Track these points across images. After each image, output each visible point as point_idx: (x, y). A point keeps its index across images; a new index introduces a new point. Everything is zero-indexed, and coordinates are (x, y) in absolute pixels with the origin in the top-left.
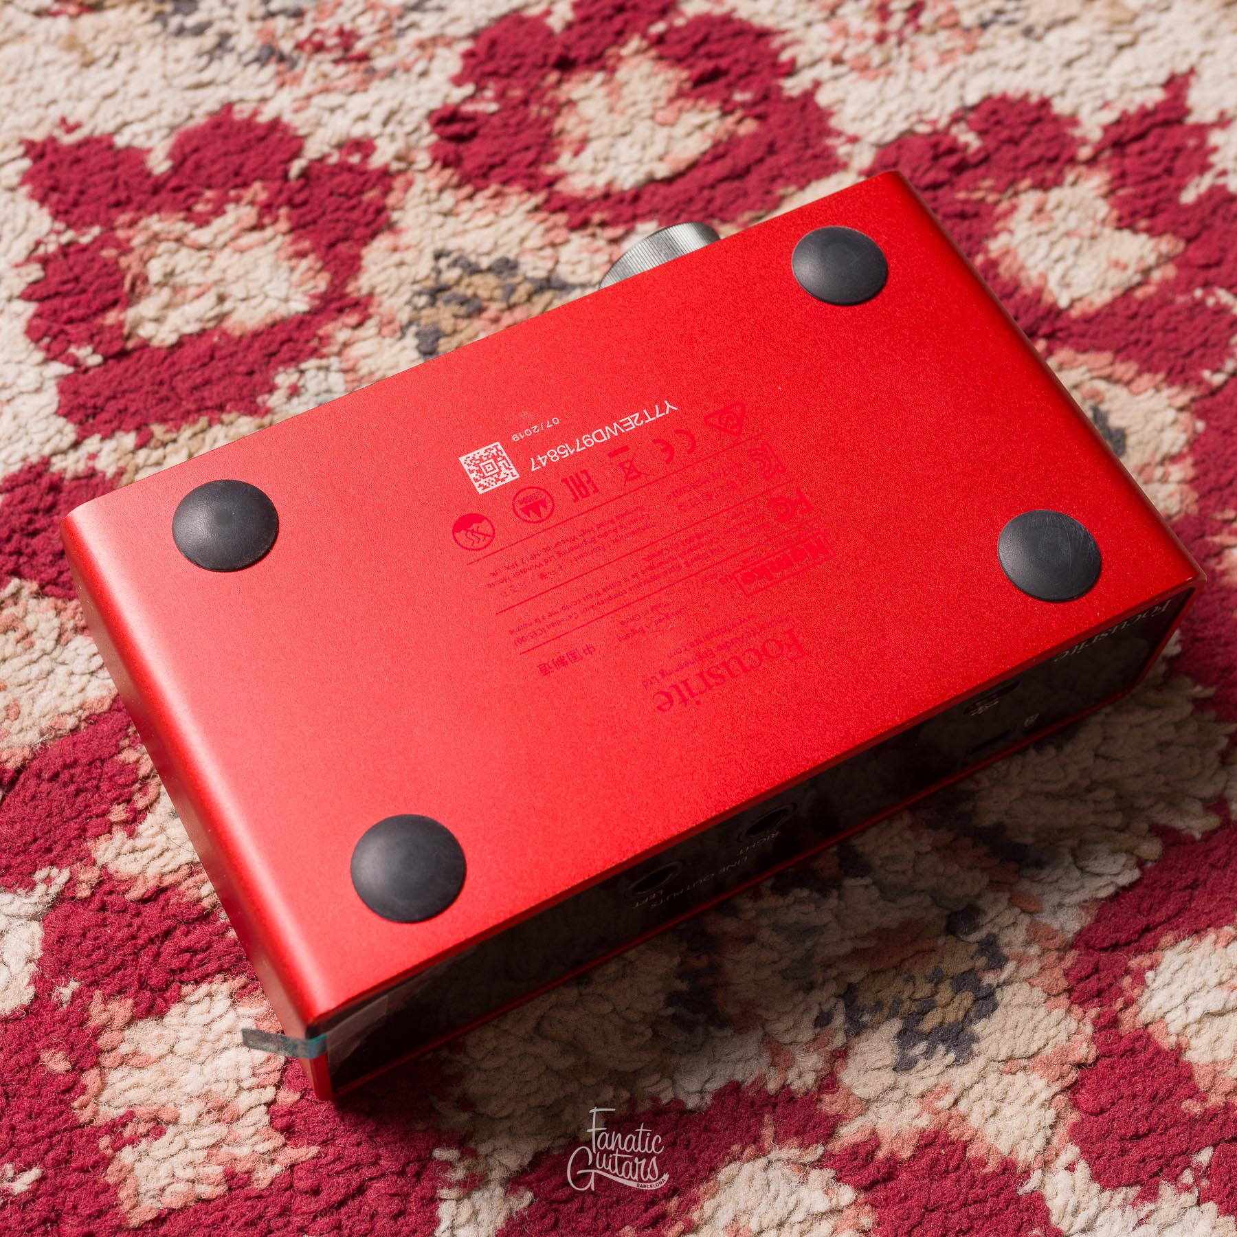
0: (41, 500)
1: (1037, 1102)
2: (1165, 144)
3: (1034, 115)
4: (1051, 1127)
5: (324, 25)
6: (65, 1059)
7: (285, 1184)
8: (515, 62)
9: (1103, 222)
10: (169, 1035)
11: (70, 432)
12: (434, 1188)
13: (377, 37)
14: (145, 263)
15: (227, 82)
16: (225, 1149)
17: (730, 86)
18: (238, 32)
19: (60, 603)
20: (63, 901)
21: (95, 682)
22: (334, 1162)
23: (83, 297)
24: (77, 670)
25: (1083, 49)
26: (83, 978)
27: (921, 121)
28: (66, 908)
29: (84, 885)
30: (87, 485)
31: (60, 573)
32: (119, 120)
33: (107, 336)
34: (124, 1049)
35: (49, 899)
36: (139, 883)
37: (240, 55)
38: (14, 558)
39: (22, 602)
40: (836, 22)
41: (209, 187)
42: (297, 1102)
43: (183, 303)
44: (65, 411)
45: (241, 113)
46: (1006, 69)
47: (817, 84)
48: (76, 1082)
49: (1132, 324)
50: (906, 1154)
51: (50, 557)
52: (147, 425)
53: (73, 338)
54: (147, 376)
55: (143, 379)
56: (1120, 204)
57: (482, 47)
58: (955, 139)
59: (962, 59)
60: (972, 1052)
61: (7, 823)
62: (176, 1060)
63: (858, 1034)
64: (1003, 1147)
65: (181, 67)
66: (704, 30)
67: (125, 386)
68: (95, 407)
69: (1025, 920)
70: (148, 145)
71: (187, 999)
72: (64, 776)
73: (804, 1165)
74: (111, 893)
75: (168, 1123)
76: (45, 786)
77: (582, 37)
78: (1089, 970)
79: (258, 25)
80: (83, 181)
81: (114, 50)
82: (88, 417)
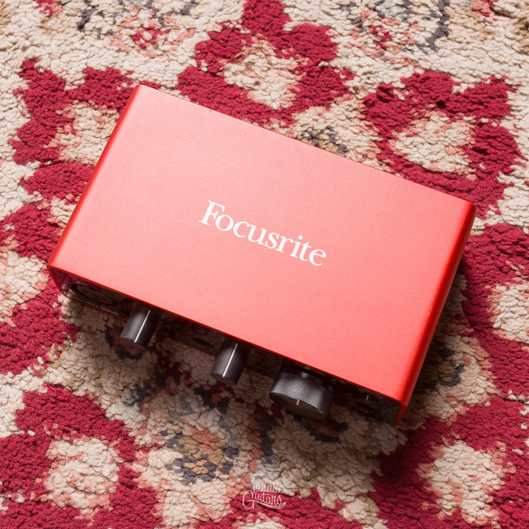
1: (188, 514)
4: (183, 524)
10: (18, 263)
11: (175, 84)
13: (396, 45)
14: (249, 54)
15: (337, 19)
17: (483, 160)
20: (33, 205)
23: (223, 48)
26: (16, 228)
29: (41, 206)
33: (215, 66)
34: (5, 255)
35: (31, 201)
36: (54, 218)
37: (350, 14)
41: (294, 47)
42: (24, 310)
43: (246, 75)
44: (180, 77)
45: (330, 32)
54: (212, 87)
57: (423, 77)
60: (189, 484)
61: (44, 172)
62: (12, 270)
63: (168, 447)
64: (165, 514)
71: (31, 259)
72: (68, 174)
73: (114, 460)
74: (45, 214)
77: (457, 101)
82: (184, 84)
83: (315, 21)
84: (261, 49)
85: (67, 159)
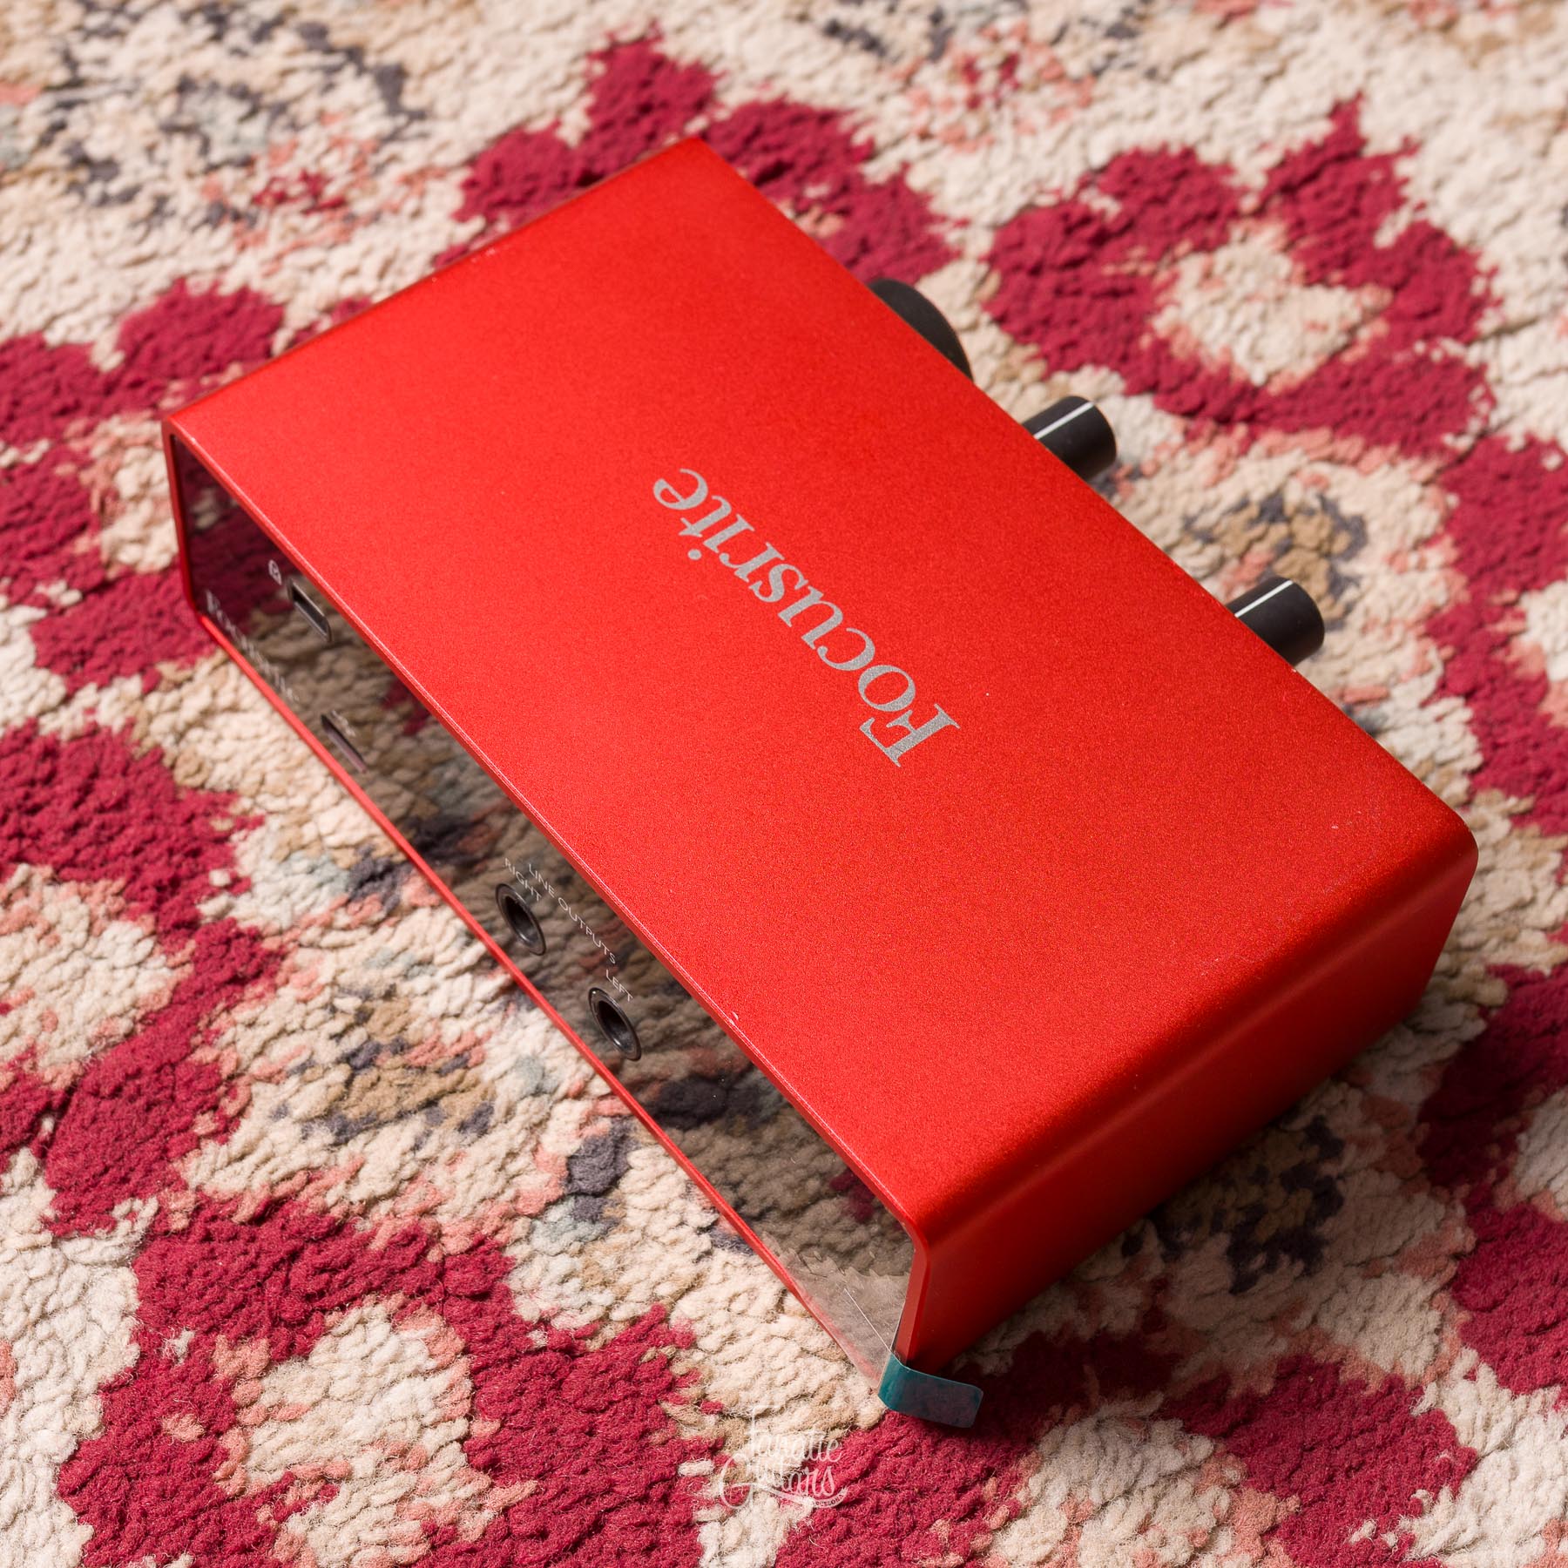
0: (36, 768)
1: (1413, 1305)
2: (1344, 183)
3: (1178, 167)
4: (1438, 1331)
5: (283, 171)
6: (194, 1422)
7: (503, 1530)
8: (529, 186)
9: (1289, 280)
10: (320, 1376)
11: (56, 686)
12: (688, 1511)
14: (113, 475)
15: (174, 253)
16: (417, 1501)
17: (800, 181)
18: (175, 194)
19: (83, 886)
20: (153, 1238)
21: (145, 974)
22: (557, 1496)
23: (42, 526)
24: (120, 962)
25: (1223, 85)
26: (198, 1324)
27: (1041, 192)
28: (159, 1246)
29: (178, 1215)
30: (90, 745)
31: (77, 851)
32: (47, 313)
33: (81, 567)
34: (267, 1400)
35: (136, 1237)
36: (247, 1201)
37: (185, 219)
38: (15, 841)
39: (34, 893)
40: (914, 92)
41: (175, 377)
42: (497, 1433)
44: (47, 661)
45: (198, 286)
46: (1134, 120)
47: (906, 166)
48: (213, 1448)
49: (1346, 394)
50: (1266, 1387)
51: (61, 835)
52: (151, 665)
53: (39, 575)
54: (140, 607)
55: (136, 612)
56: (1305, 256)
57: (484, 172)
58: (1087, 207)
59: (1076, 115)
60: (1322, 1258)
61: (66, 1155)
62: (335, 1405)
63: (1177, 1258)
64: (1384, 1362)
65: (114, 241)
66: (754, 120)
67: (115, 623)
68: (83, 652)
69: (1355, 1096)
70: (87, 338)
71: (334, 1331)
72: (129, 1089)
73: (1143, 1419)
74: (214, 1218)
75: (339, 1480)
76: (105, 1105)
77: (605, 146)
78: (1447, 1142)
79: (200, 181)
80: (15, 390)
81: (25, 232)
82: (75, 665)
83: (135, 299)
84: (120, 445)
85: (75, 1067)
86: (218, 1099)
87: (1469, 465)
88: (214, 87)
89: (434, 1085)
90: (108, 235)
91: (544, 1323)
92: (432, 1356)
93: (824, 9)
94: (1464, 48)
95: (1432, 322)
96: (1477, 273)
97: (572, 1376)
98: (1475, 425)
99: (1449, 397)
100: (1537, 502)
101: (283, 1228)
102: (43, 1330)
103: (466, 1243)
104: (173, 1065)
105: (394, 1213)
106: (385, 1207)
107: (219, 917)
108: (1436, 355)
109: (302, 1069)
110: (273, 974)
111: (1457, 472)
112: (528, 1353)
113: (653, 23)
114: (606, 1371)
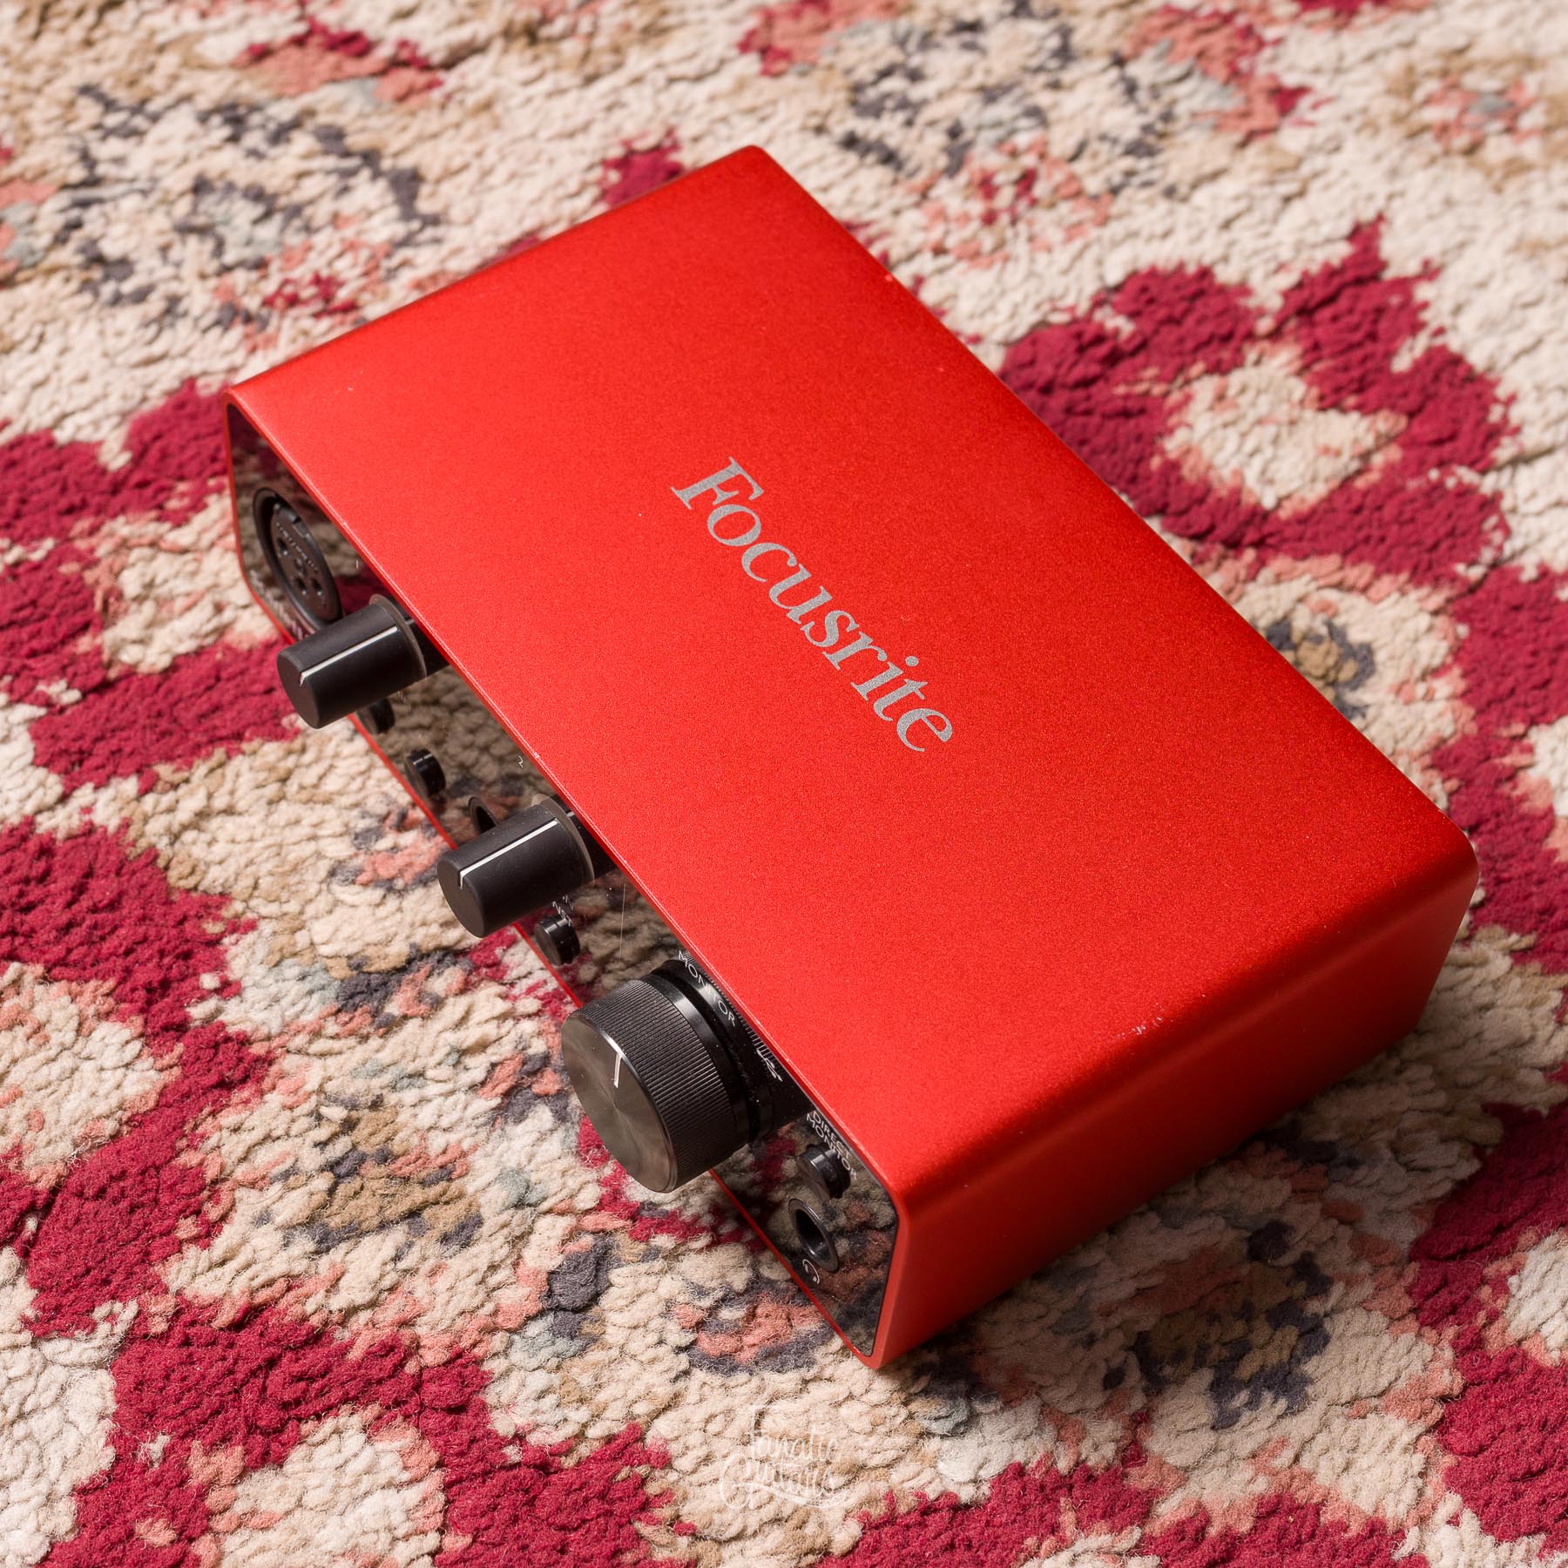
0: (30, 867)
1: (1398, 1447)
2: (1362, 306)
3: (1194, 287)
4: (1421, 1475)
5: (296, 274)
6: (167, 1527)
9: (1302, 402)
10: (294, 1484)
11: (54, 785)
13: (363, 281)
14: (117, 575)
15: (184, 354)
18: (188, 294)
19: (74, 986)
20: (132, 1341)
21: (132, 1076)
23: (45, 623)
24: (108, 1064)
25: (1242, 204)
26: (174, 1428)
27: (1055, 310)
28: (138, 1349)
29: (158, 1319)
30: (85, 844)
31: (69, 951)
32: (56, 411)
33: (83, 665)
34: (240, 1507)
35: (116, 1340)
36: (227, 1306)
37: (197, 320)
39: (25, 992)
40: (929, 206)
41: (182, 478)
42: (469, 1547)
43: (170, 619)
44: (44, 760)
45: (207, 387)
46: (1151, 238)
47: (920, 280)
48: (185, 1554)
49: (1359, 519)
50: (1245, 1526)
51: (54, 933)
52: (149, 766)
53: (41, 673)
54: (140, 708)
55: (135, 713)
56: (1320, 379)
58: (1101, 326)
59: (1093, 233)
60: (1306, 1395)
61: (48, 1255)
62: (307, 1514)
63: (1160, 1392)
65: (125, 341)
67: (114, 723)
68: (81, 752)
69: (1345, 1233)
70: (96, 437)
71: (310, 1440)
72: (113, 1190)
73: (1120, 1554)
74: (193, 1323)
76: (90, 1206)
78: (1436, 1283)
79: (212, 282)
80: (23, 488)
81: (37, 330)
82: (73, 764)
83: (144, 399)
84: (124, 545)
85: (60, 1167)
86: (201, 1204)
87: (1481, 595)
88: (230, 187)
89: (418, 1195)
90: (119, 334)
91: (519, 1438)
92: (406, 1468)
93: (841, 121)
94: (1489, 173)
95: (1448, 448)
96: (1496, 400)
97: (545, 1493)
98: (1487, 555)
99: (1462, 525)
100: (1548, 634)
101: (262, 1335)
102: (20, 1430)
103: (443, 1356)
104: (158, 1168)
105: (373, 1324)
106: (364, 1316)
107: (208, 1020)
108: (1451, 483)
109: (286, 1175)
110: (260, 1080)
111: (1468, 603)
112: (502, 1468)
113: (670, 132)
114: (580, 1489)
